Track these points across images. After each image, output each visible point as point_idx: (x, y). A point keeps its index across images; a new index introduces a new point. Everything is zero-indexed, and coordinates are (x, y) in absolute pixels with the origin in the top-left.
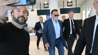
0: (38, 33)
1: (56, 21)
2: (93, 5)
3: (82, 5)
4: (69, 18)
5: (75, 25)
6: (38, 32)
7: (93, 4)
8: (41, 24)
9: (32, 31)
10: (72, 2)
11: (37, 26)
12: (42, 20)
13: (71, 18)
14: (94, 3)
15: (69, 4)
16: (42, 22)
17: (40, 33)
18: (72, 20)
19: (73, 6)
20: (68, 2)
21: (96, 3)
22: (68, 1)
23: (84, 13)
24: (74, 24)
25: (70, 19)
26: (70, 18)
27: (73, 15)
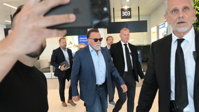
0: (60, 70)
1: (97, 51)
2: (165, 18)
3: (149, 15)
4: (121, 42)
5: (132, 54)
6: (59, 68)
7: (165, 15)
8: (64, 51)
9: (49, 68)
10: (130, 10)
11: (57, 57)
12: (65, 44)
13: (126, 40)
14: (167, 14)
15: (124, 14)
16: (65, 49)
17: (64, 71)
18: (127, 44)
19: (132, 17)
20: (122, 10)
21: (169, 14)
22: (123, 8)
23: (154, 33)
24: (130, 51)
25: (123, 43)
26: (123, 41)
27: (128, 35)
